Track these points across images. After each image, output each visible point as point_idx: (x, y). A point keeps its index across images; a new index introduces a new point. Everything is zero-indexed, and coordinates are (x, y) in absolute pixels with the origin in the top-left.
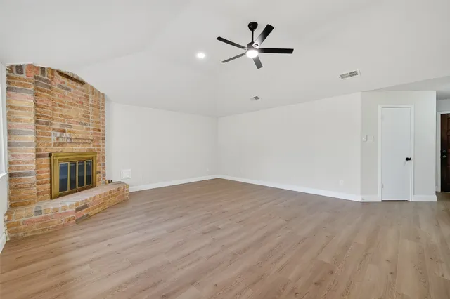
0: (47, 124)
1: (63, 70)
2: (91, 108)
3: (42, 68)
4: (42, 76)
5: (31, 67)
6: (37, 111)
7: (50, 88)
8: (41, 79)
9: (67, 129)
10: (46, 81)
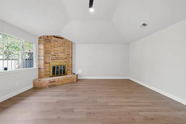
0: (49, 53)
1: (55, 35)
2: (66, 47)
3: (47, 36)
4: (47, 38)
5: (44, 36)
6: (45, 50)
7: (50, 42)
8: (47, 39)
9: (56, 55)
10: (49, 40)
